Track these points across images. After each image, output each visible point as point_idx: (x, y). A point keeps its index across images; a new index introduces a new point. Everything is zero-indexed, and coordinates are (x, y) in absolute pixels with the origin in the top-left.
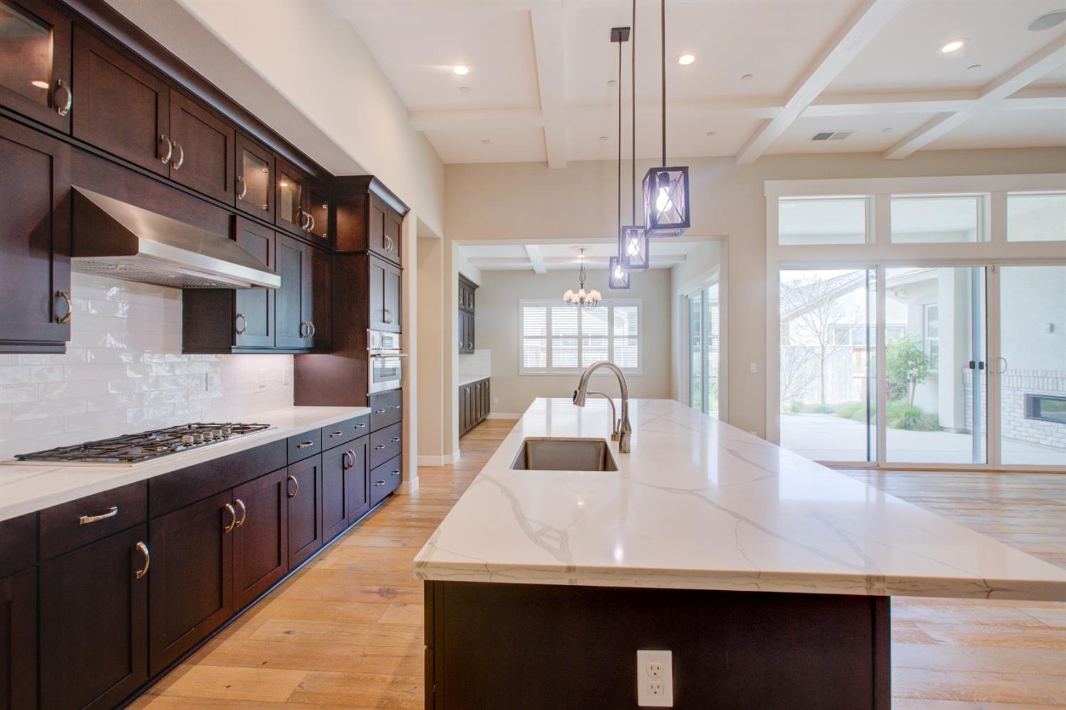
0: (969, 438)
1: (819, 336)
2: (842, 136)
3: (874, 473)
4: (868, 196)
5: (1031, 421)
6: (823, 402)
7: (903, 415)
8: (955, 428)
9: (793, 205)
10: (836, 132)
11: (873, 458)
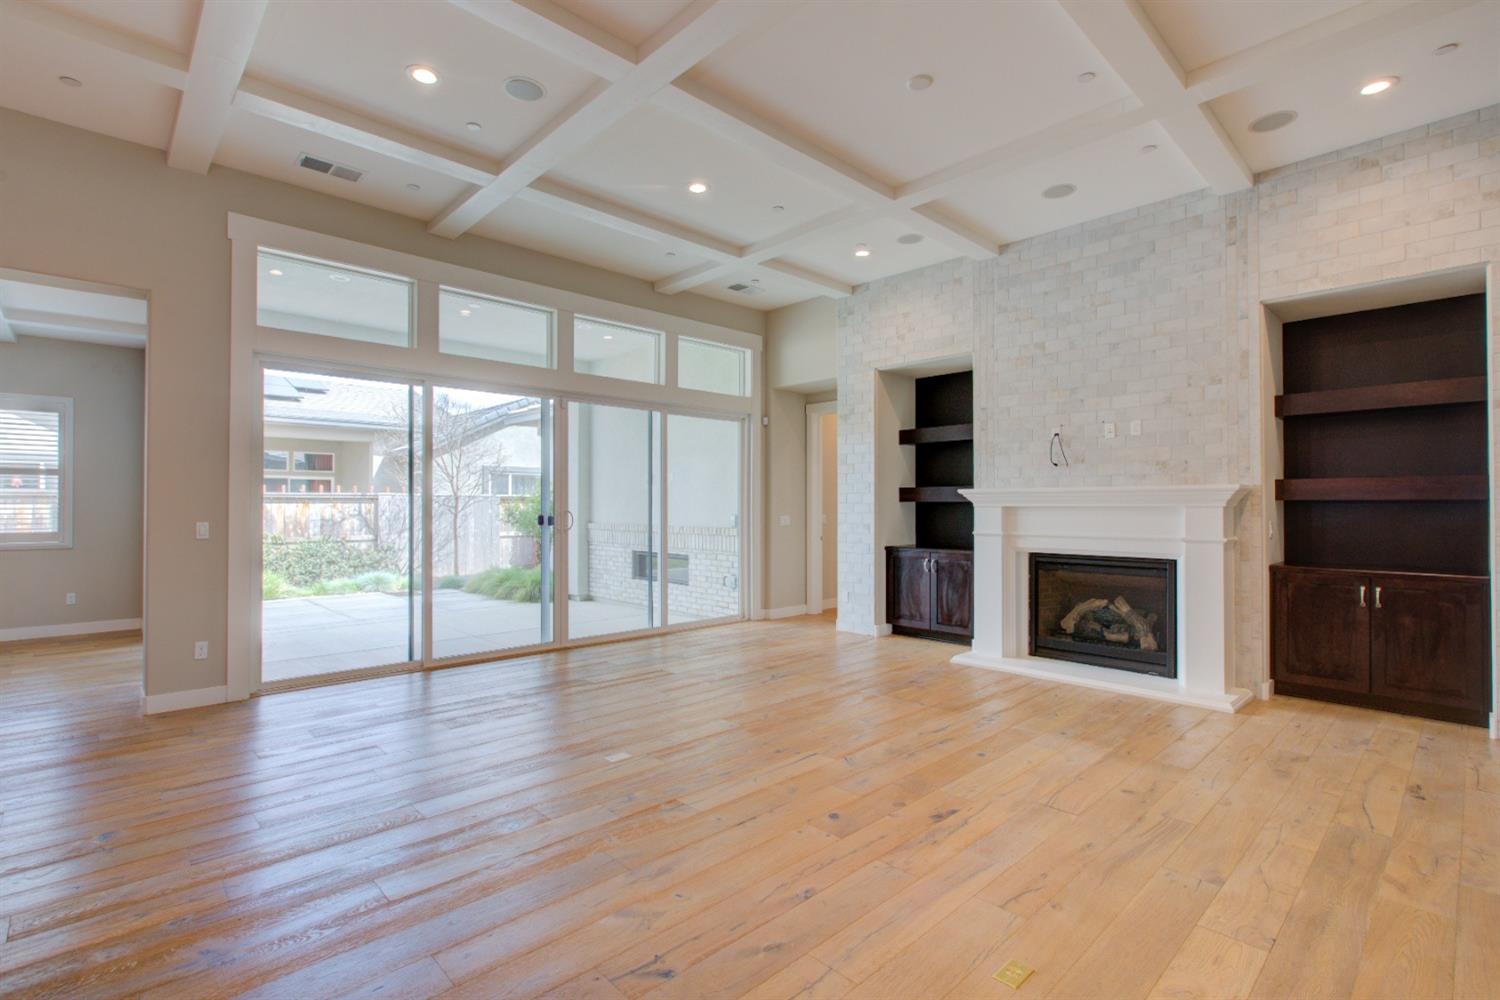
0: (536, 607)
1: (451, 481)
2: (353, 176)
3: (417, 676)
4: (411, 280)
5: (637, 581)
6: (456, 572)
7: (529, 584)
8: (580, 596)
9: (347, 278)
10: (335, 165)
11: (418, 656)
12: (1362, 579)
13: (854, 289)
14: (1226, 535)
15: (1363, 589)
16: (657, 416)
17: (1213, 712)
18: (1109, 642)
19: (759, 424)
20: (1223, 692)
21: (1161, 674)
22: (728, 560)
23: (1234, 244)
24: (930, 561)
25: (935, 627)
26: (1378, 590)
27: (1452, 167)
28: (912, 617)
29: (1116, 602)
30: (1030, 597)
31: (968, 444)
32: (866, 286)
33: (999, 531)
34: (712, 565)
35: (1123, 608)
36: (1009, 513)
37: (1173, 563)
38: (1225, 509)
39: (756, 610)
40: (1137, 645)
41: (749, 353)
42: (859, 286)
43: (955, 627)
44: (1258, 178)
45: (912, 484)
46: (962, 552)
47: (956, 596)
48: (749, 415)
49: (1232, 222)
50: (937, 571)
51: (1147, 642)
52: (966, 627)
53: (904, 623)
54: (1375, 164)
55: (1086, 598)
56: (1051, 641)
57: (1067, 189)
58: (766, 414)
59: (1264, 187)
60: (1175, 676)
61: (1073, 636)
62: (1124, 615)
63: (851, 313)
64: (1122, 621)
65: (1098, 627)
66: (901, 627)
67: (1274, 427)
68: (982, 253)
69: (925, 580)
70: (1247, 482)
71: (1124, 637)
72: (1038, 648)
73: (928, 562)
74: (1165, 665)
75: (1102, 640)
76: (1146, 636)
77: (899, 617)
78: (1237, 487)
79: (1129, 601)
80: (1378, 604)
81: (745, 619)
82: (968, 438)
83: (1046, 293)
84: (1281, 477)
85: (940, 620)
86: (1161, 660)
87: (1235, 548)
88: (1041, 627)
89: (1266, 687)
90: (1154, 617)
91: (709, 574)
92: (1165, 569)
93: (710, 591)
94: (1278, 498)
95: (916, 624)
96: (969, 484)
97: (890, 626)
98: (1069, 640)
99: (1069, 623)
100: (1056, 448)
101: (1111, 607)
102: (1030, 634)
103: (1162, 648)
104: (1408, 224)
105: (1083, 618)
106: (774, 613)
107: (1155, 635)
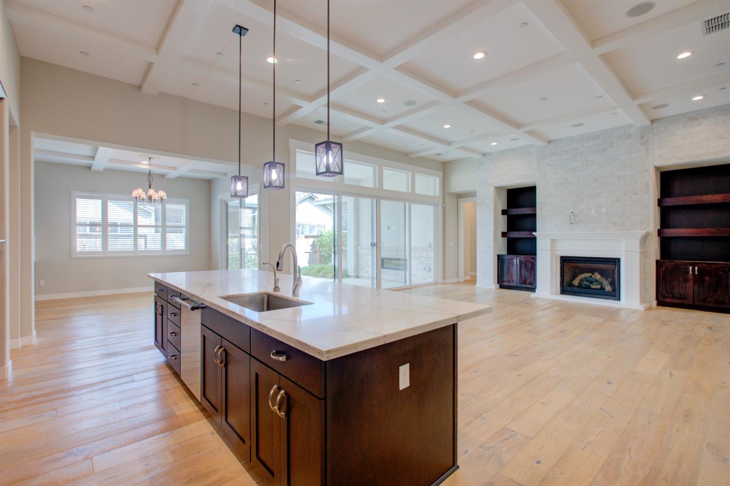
12: (690, 264)
13: (484, 155)
14: (640, 249)
15: (691, 267)
16: (407, 204)
17: (636, 310)
18: (593, 289)
19: (441, 207)
20: (639, 303)
21: (614, 300)
22: (426, 261)
23: (643, 144)
24: (517, 260)
25: (519, 285)
26: (696, 268)
27: (724, 122)
28: (509, 282)
29: (595, 274)
30: (561, 273)
31: (533, 216)
32: (490, 154)
33: (550, 248)
34: (418, 263)
35: (598, 276)
36: (553, 241)
37: (619, 259)
38: (640, 240)
39: (440, 280)
40: (604, 289)
41: (438, 179)
42: (486, 154)
43: (528, 283)
44: (652, 121)
45: (506, 231)
46: (531, 256)
47: (528, 273)
48: (438, 203)
49: (643, 137)
50: (520, 264)
51: (608, 288)
52: (532, 285)
53: (505, 284)
54: (697, 119)
55: (582, 273)
56: (569, 289)
57: (581, 125)
58: (444, 202)
59: (655, 125)
60: (619, 300)
61: (577, 287)
62: (598, 279)
63: (483, 164)
64: (597, 281)
65: (588, 283)
66: (504, 285)
67: (657, 210)
68: (540, 143)
69: (515, 267)
70: (648, 230)
71: (599, 287)
72: (564, 291)
73: (516, 260)
74: (615, 296)
75: (590, 288)
76: (608, 286)
77: (503, 282)
78: (645, 232)
79: (600, 274)
80: (696, 273)
81: (436, 283)
82: (534, 213)
83: (568, 160)
84: (659, 228)
85: (521, 282)
86: (615, 294)
87: (644, 254)
88: (565, 284)
89: (655, 303)
90: (610, 279)
91: (417, 266)
92: (616, 262)
93: (418, 273)
94: (658, 236)
95: (511, 284)
96: (535, 231)
97: (499, 285)
98: (576, 288)
99: (576, 282)
100: (572, 217)
101: (593, 276)
102: (561, 286)
103: (614, 290)
104: (708, 141)
105: (582, 280)
106: (447, 281)
107: (611, 286)
